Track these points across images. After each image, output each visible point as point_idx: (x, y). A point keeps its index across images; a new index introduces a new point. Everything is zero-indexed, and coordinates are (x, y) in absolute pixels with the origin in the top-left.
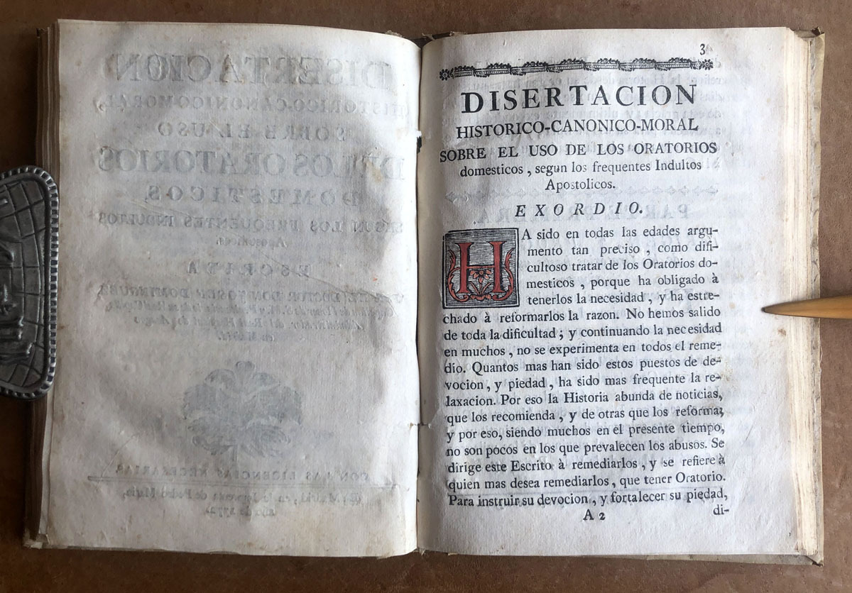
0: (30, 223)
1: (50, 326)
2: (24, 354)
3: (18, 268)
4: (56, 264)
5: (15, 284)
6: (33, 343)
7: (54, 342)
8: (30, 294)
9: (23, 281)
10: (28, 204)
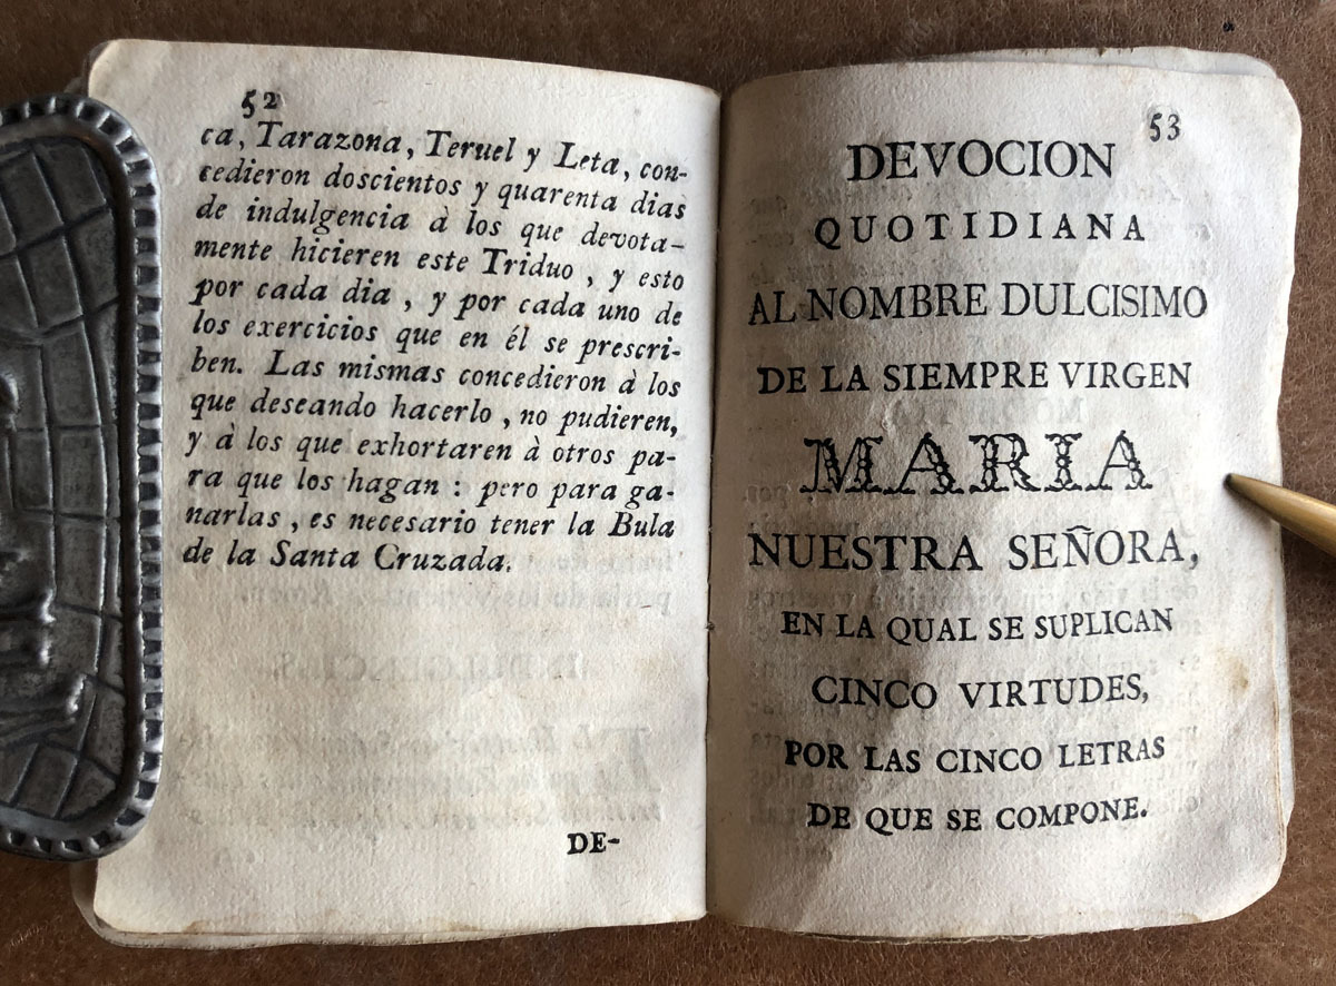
0: (67, 284)
1: (141, 620)
2: (61, 713)
3: (30, 430)
4: (157, 415)
5: (24, 485)
6: (89, 676)
7: (156, 672)
8: (75, 516)
9: (50, 472)
10: (60, 219)
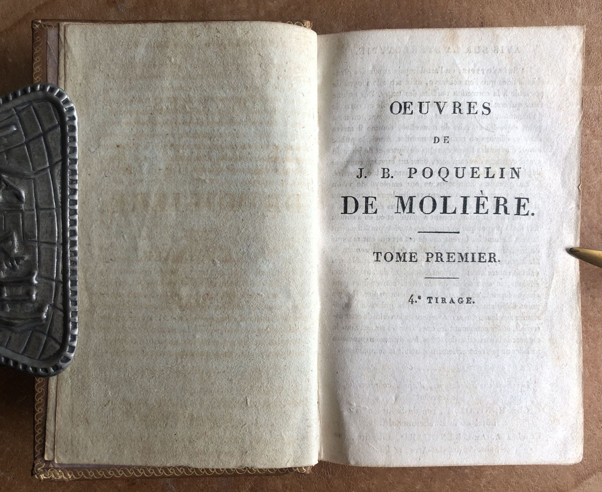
1: (70, 283)
2: (40, 319)
3: (30, 210)
4: (76, 204)
5: (27, 231)
6: (50, 305)
7: (75, 303)
8: (45, 243)
9: (36, 226)
10: (41, 130)
